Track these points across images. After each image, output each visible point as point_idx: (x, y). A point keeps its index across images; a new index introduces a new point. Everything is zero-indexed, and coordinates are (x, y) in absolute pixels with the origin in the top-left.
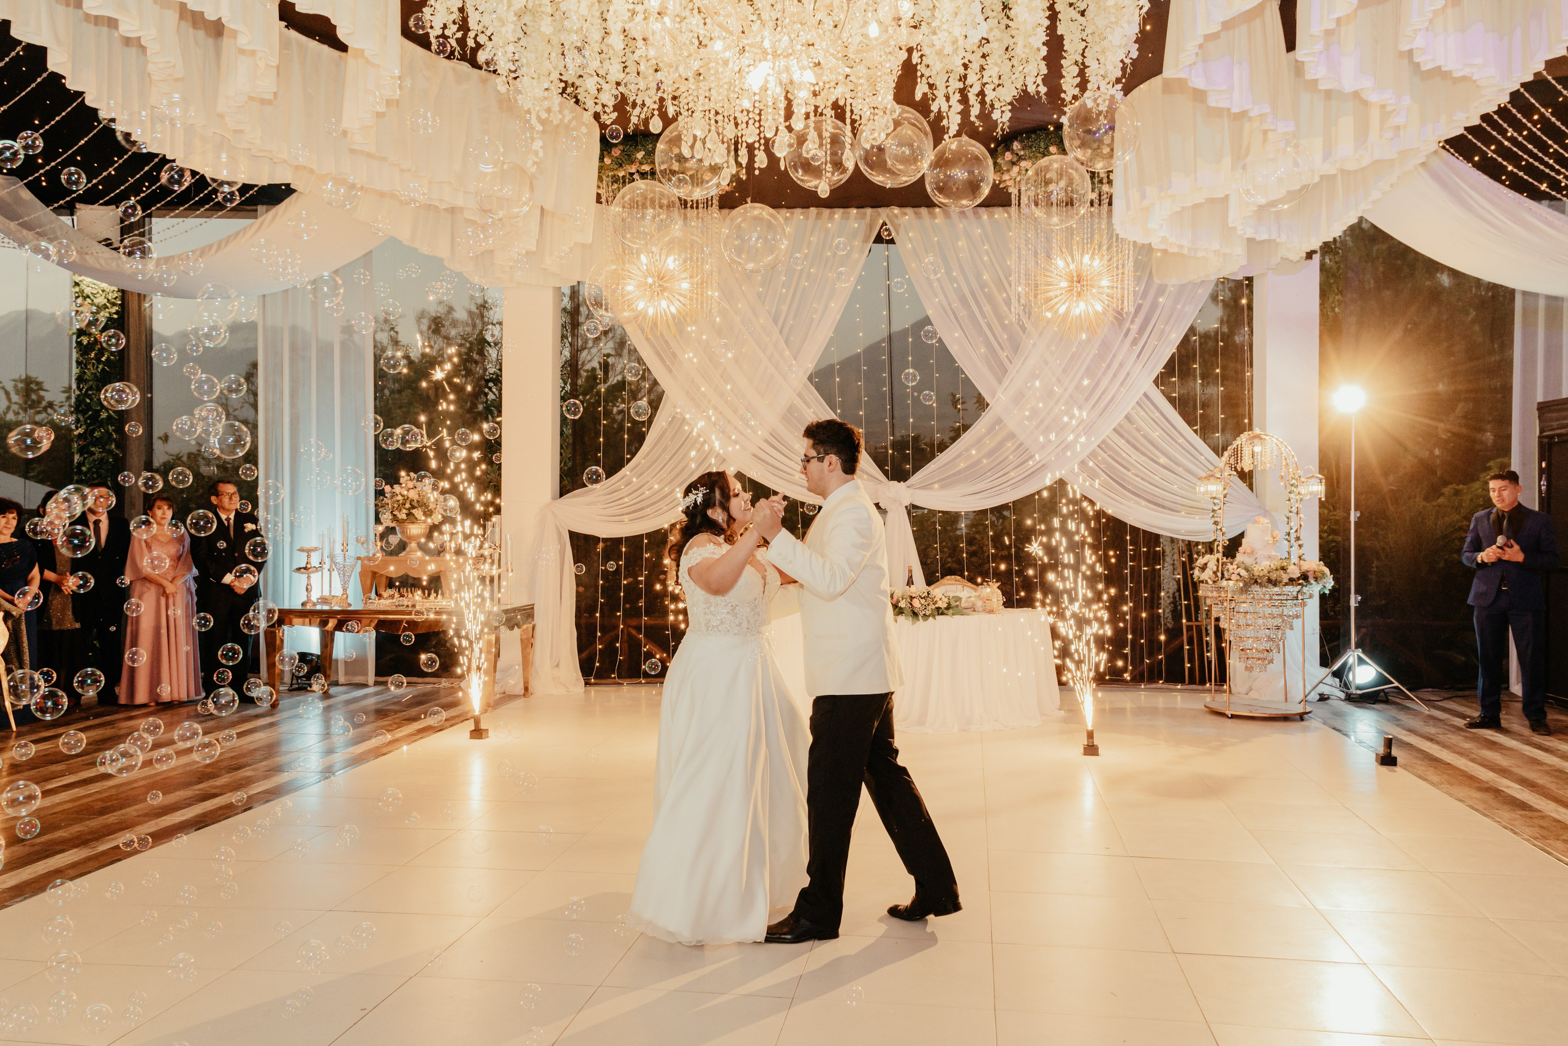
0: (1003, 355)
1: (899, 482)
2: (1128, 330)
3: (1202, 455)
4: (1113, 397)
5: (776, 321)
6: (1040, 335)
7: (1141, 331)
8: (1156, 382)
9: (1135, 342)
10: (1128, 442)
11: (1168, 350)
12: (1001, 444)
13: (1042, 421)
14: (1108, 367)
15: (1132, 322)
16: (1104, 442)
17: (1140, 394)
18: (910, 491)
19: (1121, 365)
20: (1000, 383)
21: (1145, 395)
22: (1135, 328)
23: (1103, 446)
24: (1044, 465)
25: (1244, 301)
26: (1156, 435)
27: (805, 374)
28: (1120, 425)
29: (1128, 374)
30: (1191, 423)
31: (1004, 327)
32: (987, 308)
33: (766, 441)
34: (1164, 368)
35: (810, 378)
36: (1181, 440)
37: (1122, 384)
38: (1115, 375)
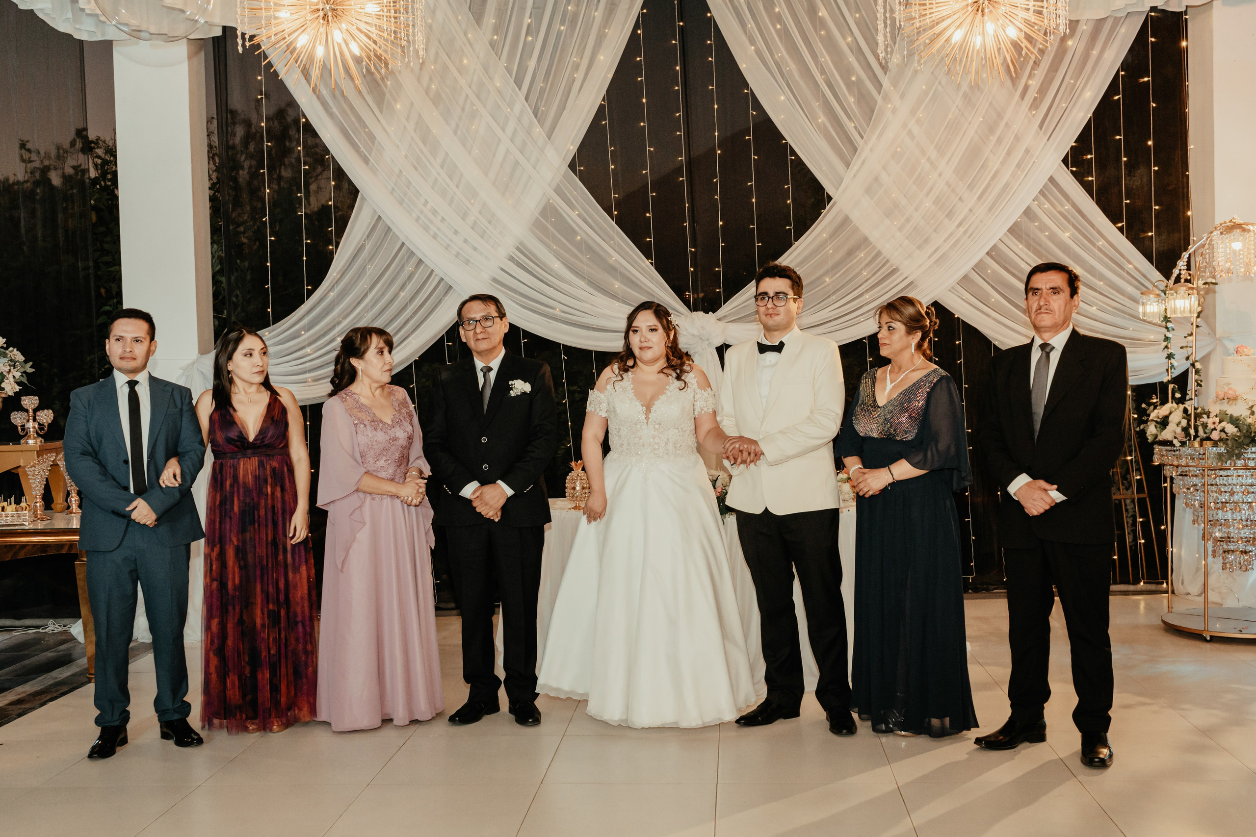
0: (850, 126)
1: (707, 312)
2: (1026, 88)
3: (1129, 262)
4: (1007, 185)
5: (519, 82)
6: (902, 96)
7: (1043, 91)
8: (1065, 161)
9: (1035, 104)
10: (1028, 246)
11: (1081, 114)
12: (850, 253)
13: (908, 220)
14: (999, 141)
15: (1030, 76)
16: (994, 247)
17: (1045, 180)
18: (722, 324)
19: (1017, 138)
20: (848, 165)
21: (1052, 180)
22: (1034, 84)
23: (994, 253)
24: (912, 283)
25: (1184, 44)
26: (1065, 236)
27: (564, 159)
28: (1016, 224)
29: (1027, 151)
30: (1113, 216)
31: (849, 84)
32: (826, 58)
33: (511, 259)
34: (1075, 142)
35: (572, 166)
36: (1101, 243)
37: (1019, 166)
38: (1009, 153)
